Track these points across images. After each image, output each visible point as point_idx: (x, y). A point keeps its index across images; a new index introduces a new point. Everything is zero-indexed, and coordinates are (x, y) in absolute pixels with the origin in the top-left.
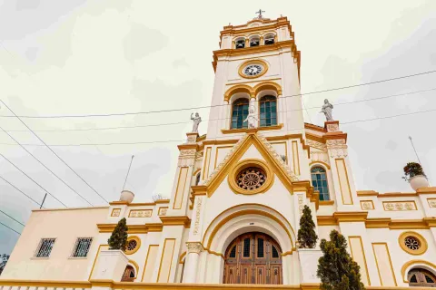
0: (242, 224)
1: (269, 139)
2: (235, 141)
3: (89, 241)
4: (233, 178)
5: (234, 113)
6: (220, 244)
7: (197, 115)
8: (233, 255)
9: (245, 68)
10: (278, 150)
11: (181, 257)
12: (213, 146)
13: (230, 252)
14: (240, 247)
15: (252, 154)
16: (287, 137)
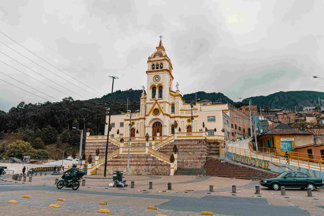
0: (155, 121)
1: (159, 102)
2: (153, 103)
3: (123, 123)
4: (153, 112)
5: (153, 92)
6: (151, 125)
7: (143, 86)
8: (154, 126)
9: (154, 78)
10: (162, 105)
11: (144, 126)
12: (148, 104)
13: (153, 126)
14: (155, 125)
15: (156, 106)
16: (164, 102)
